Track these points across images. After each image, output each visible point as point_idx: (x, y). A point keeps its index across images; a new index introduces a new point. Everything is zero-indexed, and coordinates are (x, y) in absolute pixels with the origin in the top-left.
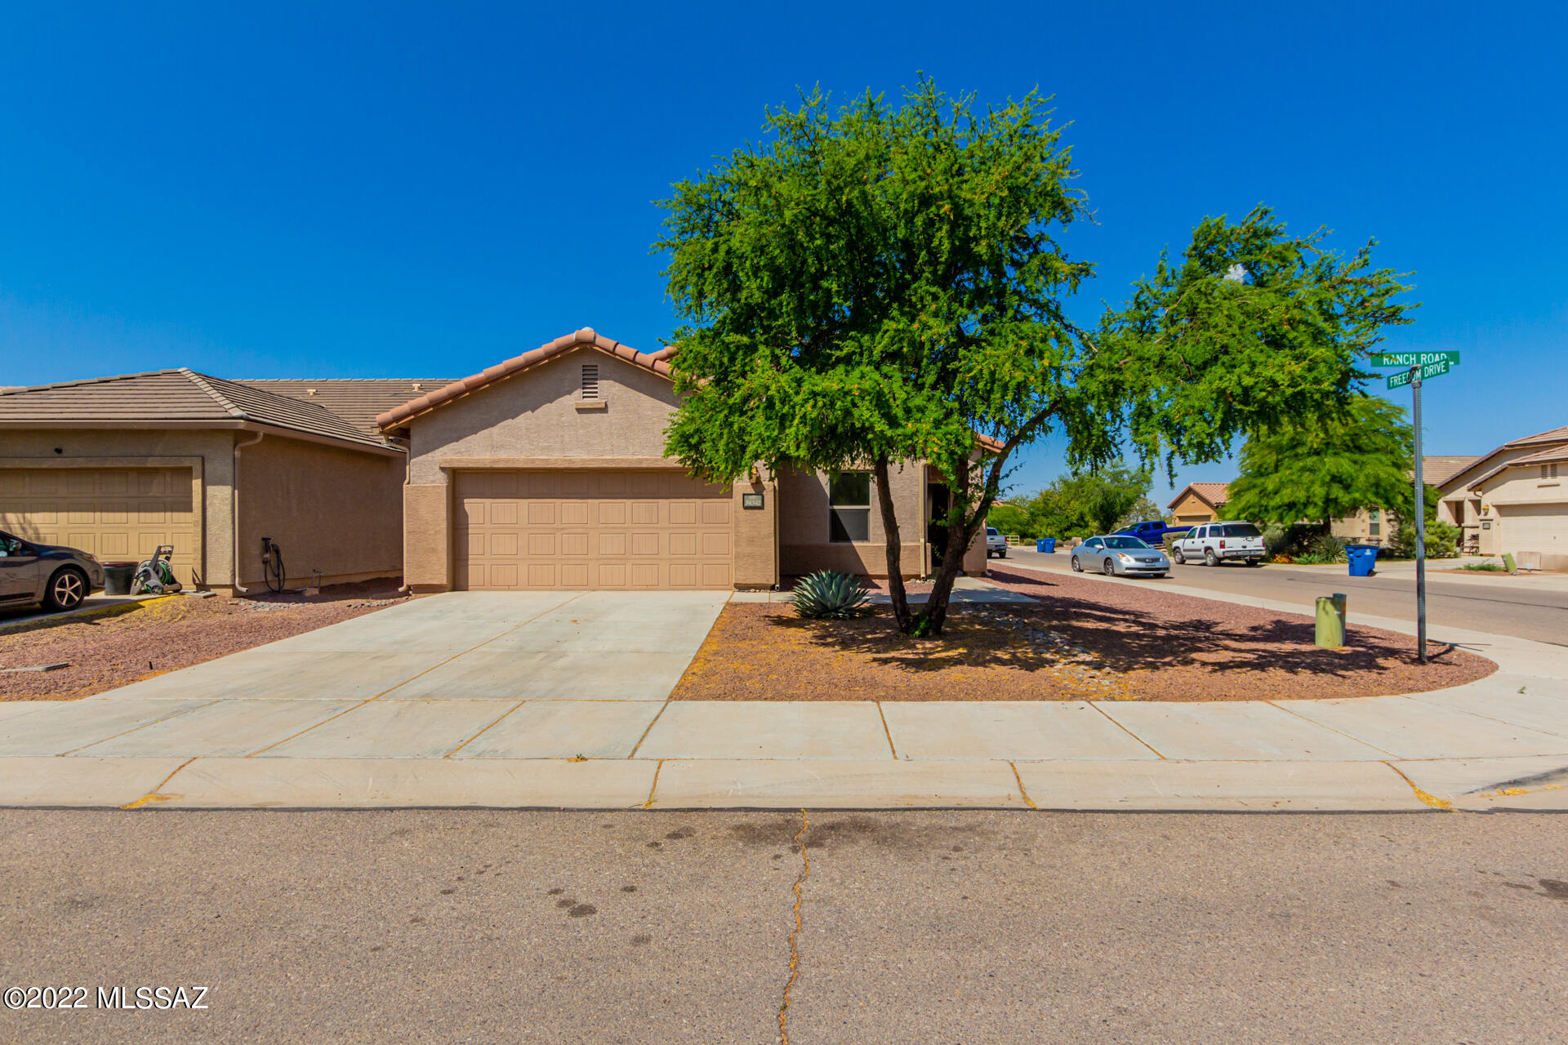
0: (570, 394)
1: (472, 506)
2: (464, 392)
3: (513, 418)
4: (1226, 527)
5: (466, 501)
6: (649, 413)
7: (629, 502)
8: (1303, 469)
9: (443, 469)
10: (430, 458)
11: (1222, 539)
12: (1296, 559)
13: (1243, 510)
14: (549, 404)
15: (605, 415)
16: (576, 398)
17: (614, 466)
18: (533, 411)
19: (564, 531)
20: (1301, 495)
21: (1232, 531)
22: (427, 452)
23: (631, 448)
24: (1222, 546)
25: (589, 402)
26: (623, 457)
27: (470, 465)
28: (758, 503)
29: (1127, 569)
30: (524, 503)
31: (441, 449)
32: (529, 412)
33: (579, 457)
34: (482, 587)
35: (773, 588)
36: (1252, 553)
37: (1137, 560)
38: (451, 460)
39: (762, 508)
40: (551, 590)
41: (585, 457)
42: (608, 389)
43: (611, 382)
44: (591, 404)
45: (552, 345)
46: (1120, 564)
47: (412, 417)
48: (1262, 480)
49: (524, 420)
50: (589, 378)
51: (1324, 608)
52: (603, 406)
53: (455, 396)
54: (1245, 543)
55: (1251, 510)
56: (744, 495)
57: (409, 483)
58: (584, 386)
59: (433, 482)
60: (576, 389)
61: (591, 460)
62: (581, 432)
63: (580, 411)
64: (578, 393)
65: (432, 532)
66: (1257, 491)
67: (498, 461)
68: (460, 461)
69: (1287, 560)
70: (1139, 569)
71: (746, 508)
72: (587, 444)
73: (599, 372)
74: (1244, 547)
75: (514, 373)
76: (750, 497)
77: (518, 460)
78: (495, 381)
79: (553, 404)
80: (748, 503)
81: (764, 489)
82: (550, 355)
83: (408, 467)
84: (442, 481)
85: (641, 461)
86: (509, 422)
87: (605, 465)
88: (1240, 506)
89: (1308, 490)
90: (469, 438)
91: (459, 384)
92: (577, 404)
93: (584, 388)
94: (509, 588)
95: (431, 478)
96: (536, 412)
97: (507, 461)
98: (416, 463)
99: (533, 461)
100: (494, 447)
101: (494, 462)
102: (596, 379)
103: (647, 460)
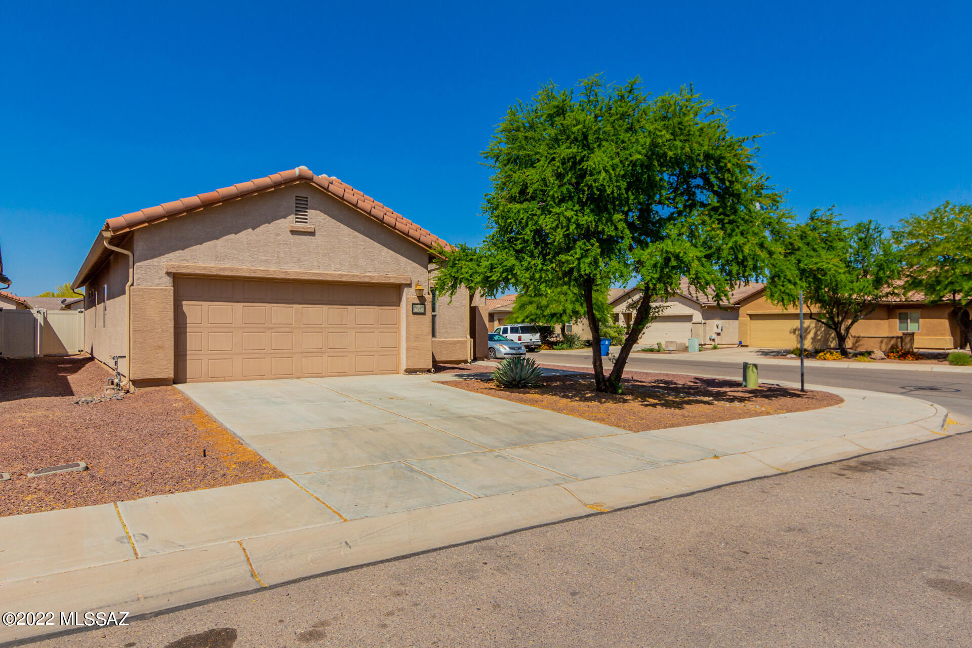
0: (285, 218)
1: (188, 307)
2: (198, 207)
3: (236, 234)
4: (521, 327)
5: (184, 303)
6: (347, 239)
7: (325, 307)
8: (561, 293)
9: (168, 274)
10: (156, 264)
11: (520, 335)
12: (555, 347)
13: (527, 317)
14: (267, 225)
15: (313, 237)
16: (290, 222)
17: (321, 278)
18: (253, 229)
19: (273, 330)
20: (560, 309)
21: (525, 330)
22: (153, 257)
23: (333, 265)
24: (520, 339)
25: (301, 226)
26: (330, 272)
27: (197, 272)
28: (422, 311)
29: (505, 354)
30: (239, 306)
31: (166, 255)
32: (250, 230)
33: (293, 269)
34: (198, 380)
35: (429, 371)
36: (535, 344)
37: (510, 348)
38: (179, 266)
39: (424, 314)
40: (262, 379)
41: (298, 271)
42: (316, 218)
43: (318, 212)
44: (303, 228)
45: (277, 177)
46: (500, 352)
47: (146, 224)
48: (538, 298)
49: (246, 235)
50: (301, 207)
51: (752, 370)
52: (313, 230)
53: (190, 210)
54: (532, 337)
55: (531, 317)
56: (413, 304)
57: (132, 285)
58: (297, 212)
59: (159, 285)
60: (290, 215)
61: (303, 273)
62: (294, 249)
63: (293, 232)
64: (292, 218)
65: (160, 330)
66: (534, 305)
67: (224, 269)
68: (187, 267)
69: (548, 348)
70: (512, 354)
71: (414, 314)
72: (299, 259)
73: (309, 203)
74: (531, 340)
75: (245, 195)
76: (417, 306)
77: (242, 269)
78: (228, 201)
79: (271, 224)
80: (416, 310)
81: (426, 300)
82: (277, 185)
83: (131, 270)
84: (167, 284)
85: (342, 276)
86: (232, 236)
87: (314, 278)
88: (526, 314)
89: (564, 306)
90: (195, 247)
91: (194, 200)
92: (292, 227)
93: (296, 214)
94: (224, 379)
95: (157, 281)
96: (256, 230)
97: (232, 270)
98: (141, 267)
99: (255, 271)
100: (217, 258)
101: (220, 269)
102: (307, 208)
103: (346, 275)
